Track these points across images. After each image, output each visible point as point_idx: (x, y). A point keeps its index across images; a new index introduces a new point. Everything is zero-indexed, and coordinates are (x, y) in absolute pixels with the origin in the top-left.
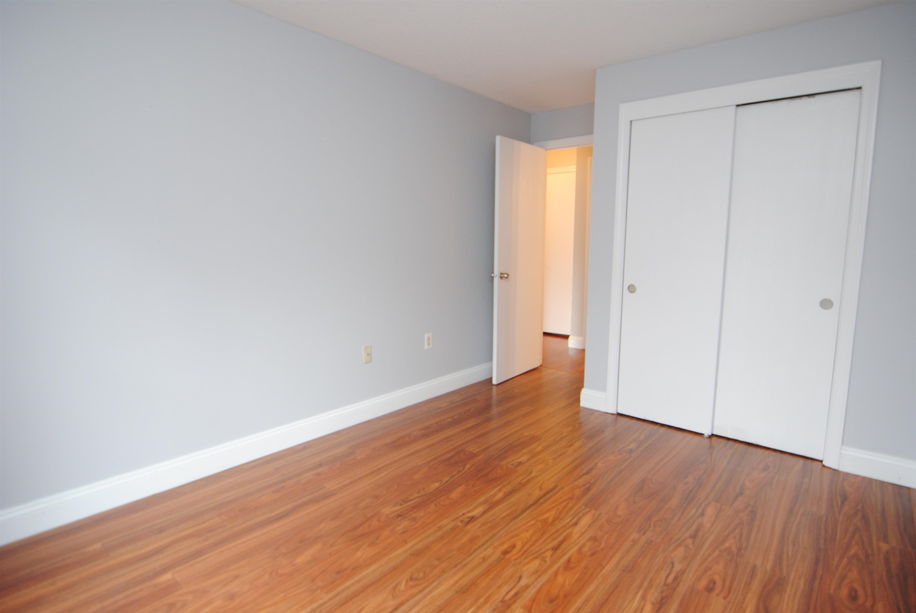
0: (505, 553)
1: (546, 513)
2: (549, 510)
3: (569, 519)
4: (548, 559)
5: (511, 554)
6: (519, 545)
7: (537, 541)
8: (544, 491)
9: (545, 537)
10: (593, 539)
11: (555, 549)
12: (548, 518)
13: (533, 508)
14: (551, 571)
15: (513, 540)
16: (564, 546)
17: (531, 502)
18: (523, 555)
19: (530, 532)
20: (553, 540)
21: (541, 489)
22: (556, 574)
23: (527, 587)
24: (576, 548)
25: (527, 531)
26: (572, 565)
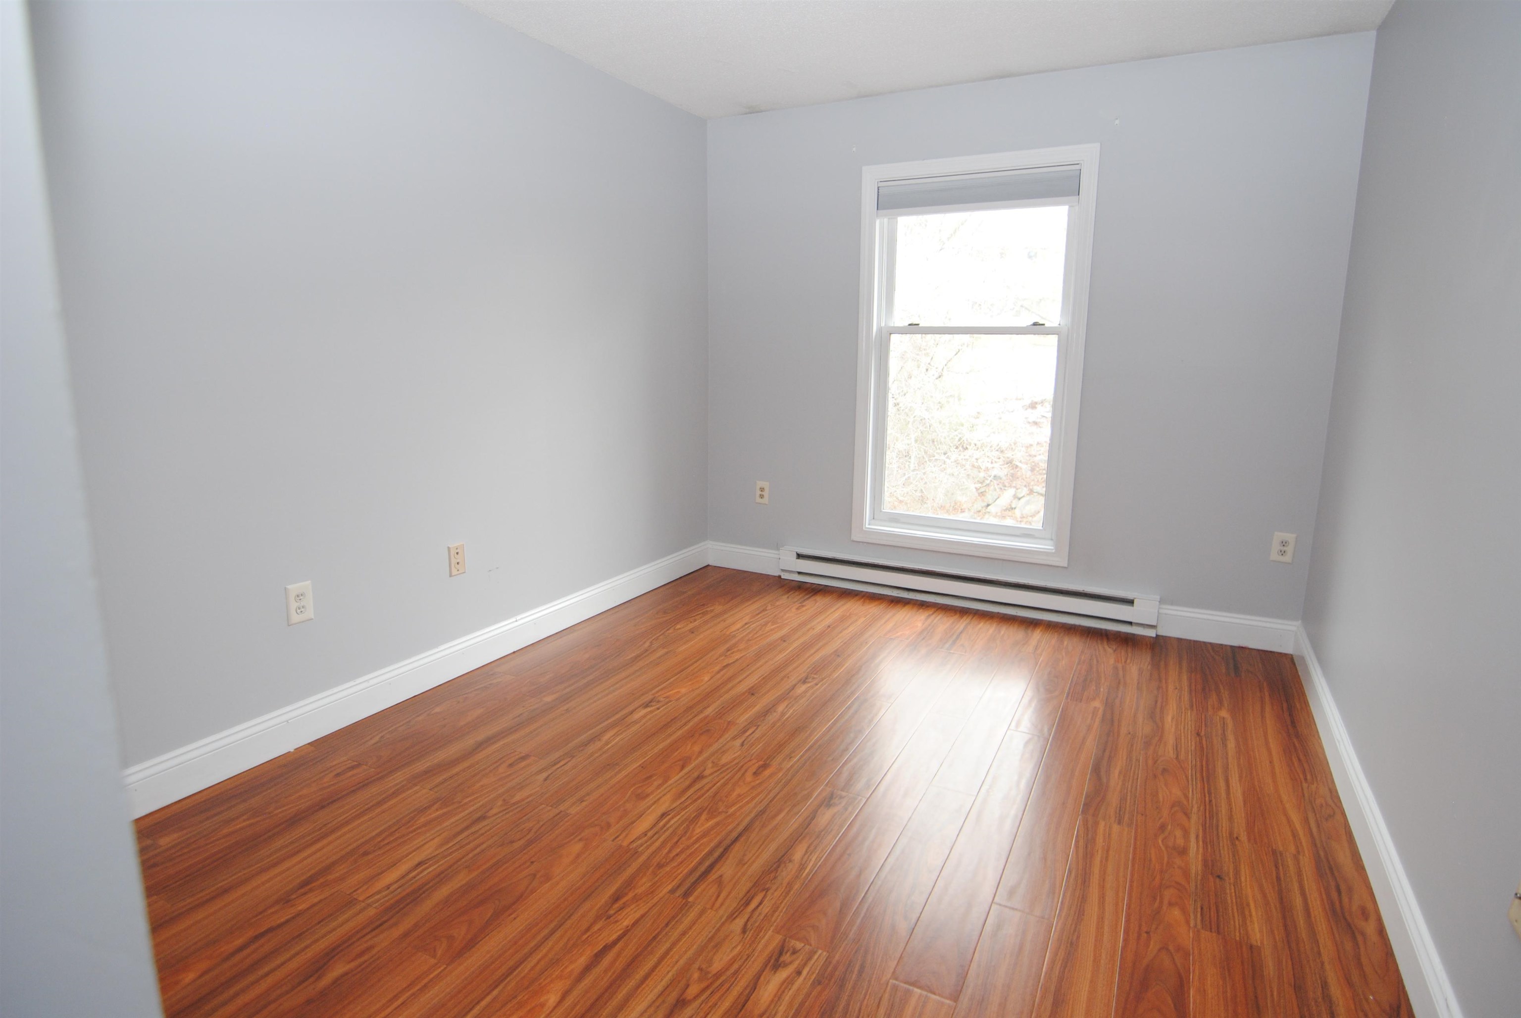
0: (765, 766)
1: (712, 828)
2: (705, 834)
3: (672, 822)
4: (710, 765)
5: (757, 765)
6: (749, 777)
7: (725, 784)
8: (713, 876)
9: (710, 793)
10: (641, 797)
11: (700, 777)
12: (707, 820)
13: (734, 834)
14: (705, 755)
15: (757, 782)
16: (687, 783)
17: (738, 845)
18: (742, 766)
19: (734, 795)
20: (702, 788)
21: (720, 881)
22: (701, 752)
23: (734, 738)
24: (670, 782)
25: (739, 795)
26: (681, 763)
